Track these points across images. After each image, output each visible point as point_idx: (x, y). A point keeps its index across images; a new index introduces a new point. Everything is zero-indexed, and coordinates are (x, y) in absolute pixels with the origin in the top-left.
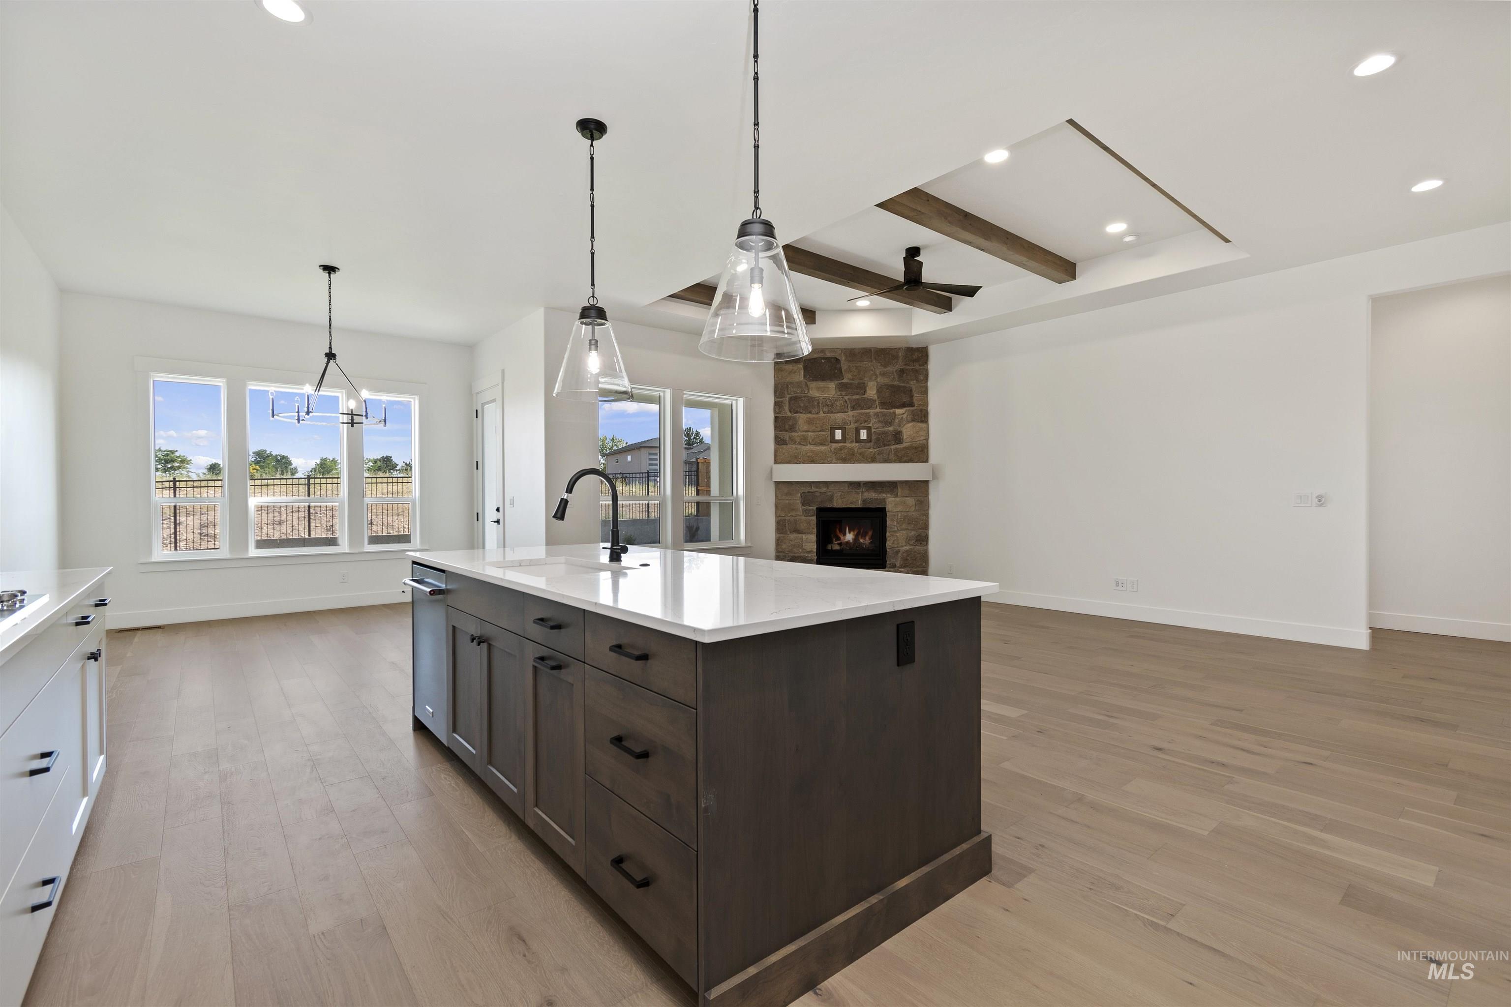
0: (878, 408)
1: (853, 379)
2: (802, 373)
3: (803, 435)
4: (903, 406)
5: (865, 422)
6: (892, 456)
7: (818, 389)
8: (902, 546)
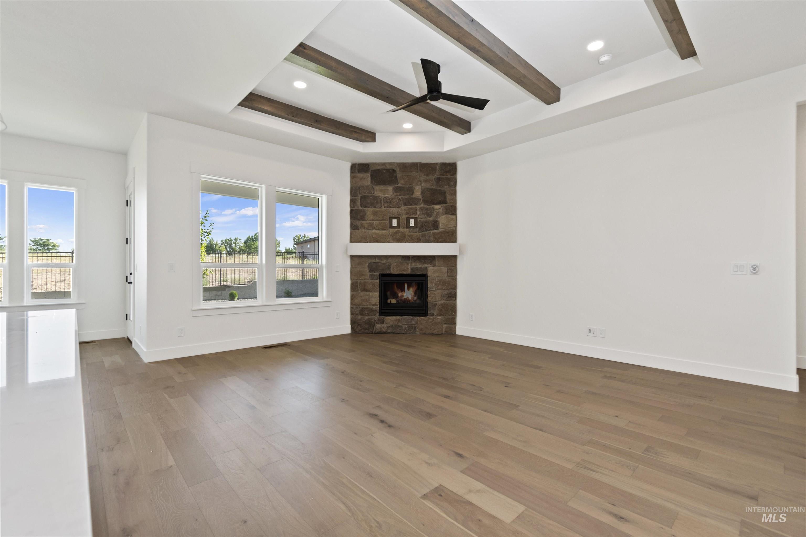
0: (422, 204)
1: (404, 184)
2: (370, 179)
3: (370, 223)
4: (439, 203)
5: (413, 214)
6: (432, 238)
7: (381, 191)
8: (439, 301)
